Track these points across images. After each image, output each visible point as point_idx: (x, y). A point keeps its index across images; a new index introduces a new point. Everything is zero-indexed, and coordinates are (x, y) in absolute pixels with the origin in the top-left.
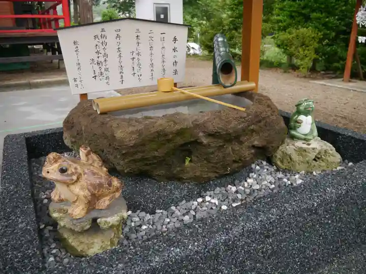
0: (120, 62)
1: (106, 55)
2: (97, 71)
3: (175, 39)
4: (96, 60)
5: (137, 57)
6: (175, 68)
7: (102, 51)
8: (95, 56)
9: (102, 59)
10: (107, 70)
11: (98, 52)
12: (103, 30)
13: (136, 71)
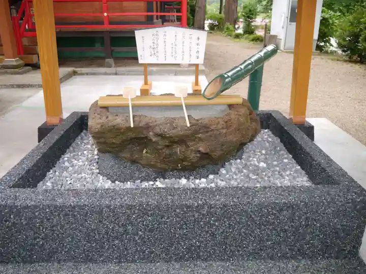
0: (165, 49)
1: (157, 45)
2: (153, 52)
3: (198, 38)
4: (152, 47)
5: (174, 46)
6: (197, 55)
7: (156, 42)
8: (152, 45)
9: (155, 46)
10: (157, 52)
11: (153, 43)
12: (157, 31)
13: (173, 54)
